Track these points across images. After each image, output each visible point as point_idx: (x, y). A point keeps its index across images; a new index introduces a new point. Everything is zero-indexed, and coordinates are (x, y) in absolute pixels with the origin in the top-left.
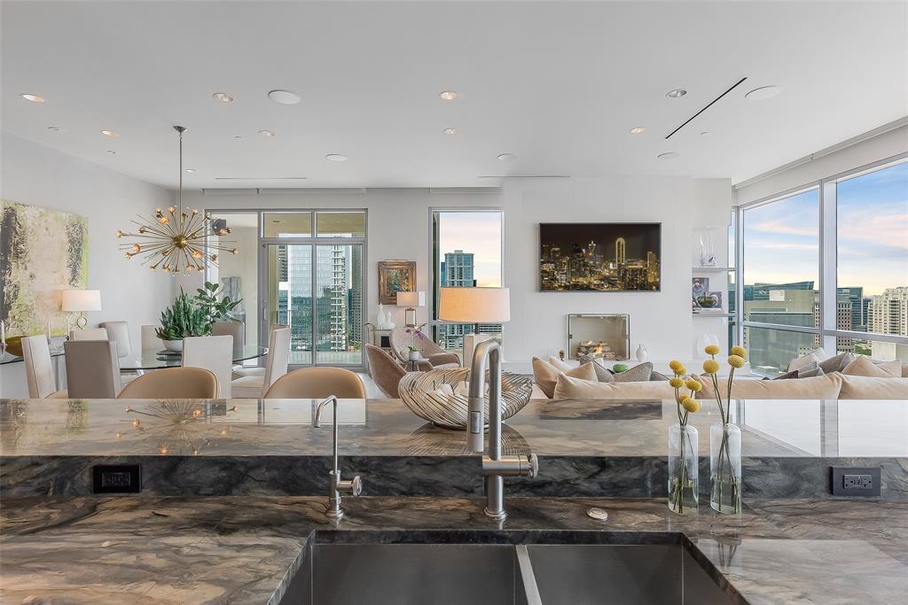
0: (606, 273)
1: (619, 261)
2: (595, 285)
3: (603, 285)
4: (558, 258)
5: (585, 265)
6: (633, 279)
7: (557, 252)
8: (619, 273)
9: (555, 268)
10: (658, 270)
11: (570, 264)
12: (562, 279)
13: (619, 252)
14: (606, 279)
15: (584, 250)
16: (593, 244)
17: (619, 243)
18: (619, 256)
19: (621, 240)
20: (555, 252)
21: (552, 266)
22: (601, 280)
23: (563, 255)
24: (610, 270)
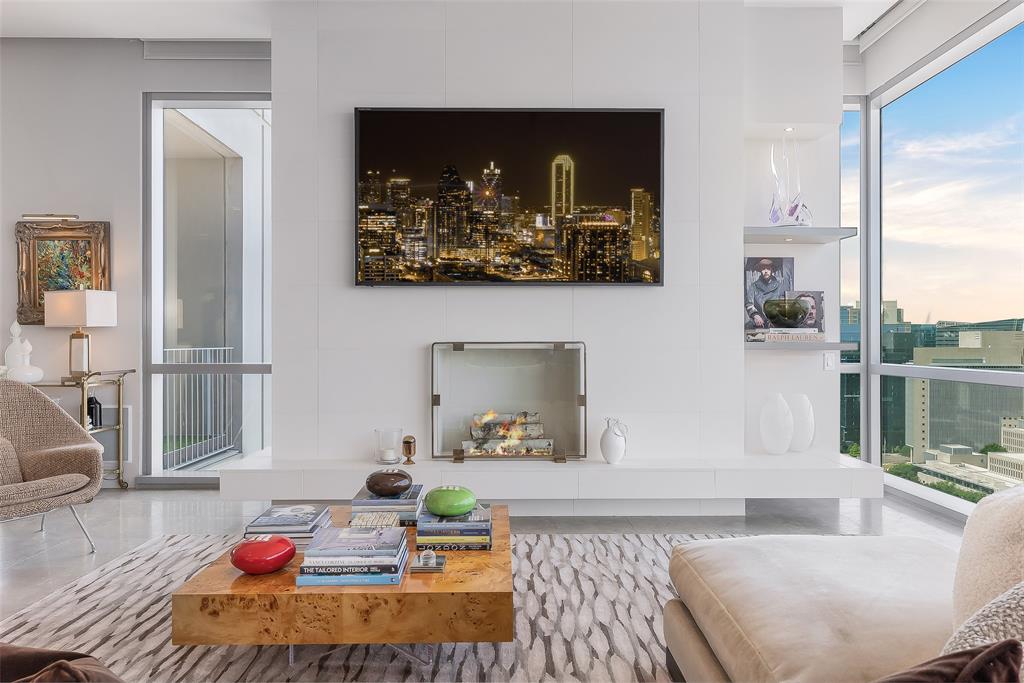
0: (526, 238)
1: (559, 210)
2: (497, 267)
3: (517, 267)
4: (406, 203)
5: (474, 219)
6: (593, 255)
7: (403, 187)
8: (559, 238)
9: (398, 227)
10: (657, 229)
11: (436, 217)
12: (415, 251)
13: (559, 186)
14: (529, 254)
15: (470, 185)
16: (493, 169)
17: (559, 168)
18: (559, 198)
19: (565, 161)
20: (398, 188)
21: (389, 221)
22: (513, 255)
23: (417, 195)
24: (536, 231)
